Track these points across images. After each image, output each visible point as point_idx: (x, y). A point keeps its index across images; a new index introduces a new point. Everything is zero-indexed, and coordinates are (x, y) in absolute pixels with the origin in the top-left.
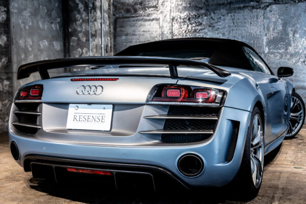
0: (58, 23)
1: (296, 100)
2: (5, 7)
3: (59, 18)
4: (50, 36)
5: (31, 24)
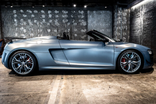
1: (136, 54)
2: (86, 22)
4: (105, 28)
5: (96, 25)
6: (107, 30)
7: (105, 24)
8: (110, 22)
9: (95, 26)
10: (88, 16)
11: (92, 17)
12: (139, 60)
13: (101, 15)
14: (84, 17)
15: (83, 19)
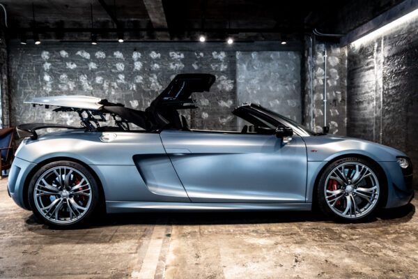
0: (295, 84)
1: (365, 169)
2: (232, 80)
4: (283, 96)
5: (259, 89)
6: (287, 103)
7: (281, 86)
8: (295, 81)
9: (255, 92)
10: (238, 65)
11: (248, 67)
12: (375, 185)
13: (270, 64)
14: (226, 67)
15: (223, 72)
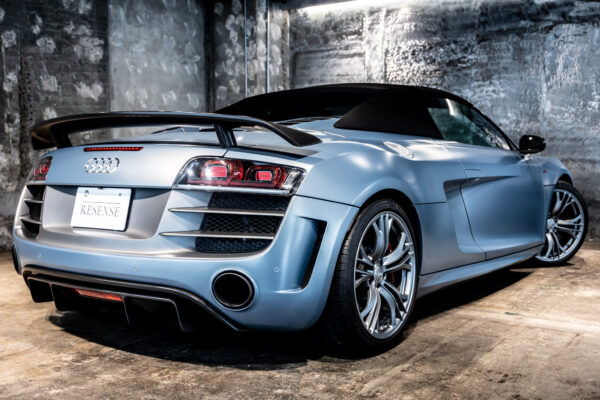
1: (567, 196)
2: (100, 38)
3: (199, 54)
4: (181, 85)
5: (146, 65)
6: (186, 99)
7: (178, 64)
8: (198, 58)
9: (140, 71)
10: (111, 7)
11: (127, 16)
12: (578, 214)
13: (162, 16)
14: (89, 7)
15: (83, 17)
